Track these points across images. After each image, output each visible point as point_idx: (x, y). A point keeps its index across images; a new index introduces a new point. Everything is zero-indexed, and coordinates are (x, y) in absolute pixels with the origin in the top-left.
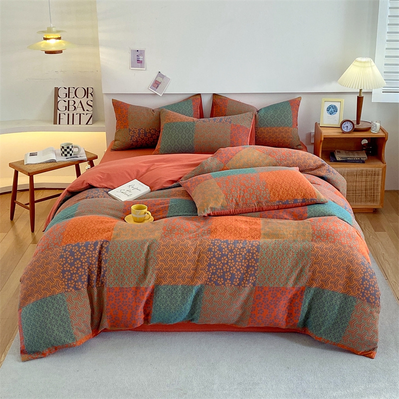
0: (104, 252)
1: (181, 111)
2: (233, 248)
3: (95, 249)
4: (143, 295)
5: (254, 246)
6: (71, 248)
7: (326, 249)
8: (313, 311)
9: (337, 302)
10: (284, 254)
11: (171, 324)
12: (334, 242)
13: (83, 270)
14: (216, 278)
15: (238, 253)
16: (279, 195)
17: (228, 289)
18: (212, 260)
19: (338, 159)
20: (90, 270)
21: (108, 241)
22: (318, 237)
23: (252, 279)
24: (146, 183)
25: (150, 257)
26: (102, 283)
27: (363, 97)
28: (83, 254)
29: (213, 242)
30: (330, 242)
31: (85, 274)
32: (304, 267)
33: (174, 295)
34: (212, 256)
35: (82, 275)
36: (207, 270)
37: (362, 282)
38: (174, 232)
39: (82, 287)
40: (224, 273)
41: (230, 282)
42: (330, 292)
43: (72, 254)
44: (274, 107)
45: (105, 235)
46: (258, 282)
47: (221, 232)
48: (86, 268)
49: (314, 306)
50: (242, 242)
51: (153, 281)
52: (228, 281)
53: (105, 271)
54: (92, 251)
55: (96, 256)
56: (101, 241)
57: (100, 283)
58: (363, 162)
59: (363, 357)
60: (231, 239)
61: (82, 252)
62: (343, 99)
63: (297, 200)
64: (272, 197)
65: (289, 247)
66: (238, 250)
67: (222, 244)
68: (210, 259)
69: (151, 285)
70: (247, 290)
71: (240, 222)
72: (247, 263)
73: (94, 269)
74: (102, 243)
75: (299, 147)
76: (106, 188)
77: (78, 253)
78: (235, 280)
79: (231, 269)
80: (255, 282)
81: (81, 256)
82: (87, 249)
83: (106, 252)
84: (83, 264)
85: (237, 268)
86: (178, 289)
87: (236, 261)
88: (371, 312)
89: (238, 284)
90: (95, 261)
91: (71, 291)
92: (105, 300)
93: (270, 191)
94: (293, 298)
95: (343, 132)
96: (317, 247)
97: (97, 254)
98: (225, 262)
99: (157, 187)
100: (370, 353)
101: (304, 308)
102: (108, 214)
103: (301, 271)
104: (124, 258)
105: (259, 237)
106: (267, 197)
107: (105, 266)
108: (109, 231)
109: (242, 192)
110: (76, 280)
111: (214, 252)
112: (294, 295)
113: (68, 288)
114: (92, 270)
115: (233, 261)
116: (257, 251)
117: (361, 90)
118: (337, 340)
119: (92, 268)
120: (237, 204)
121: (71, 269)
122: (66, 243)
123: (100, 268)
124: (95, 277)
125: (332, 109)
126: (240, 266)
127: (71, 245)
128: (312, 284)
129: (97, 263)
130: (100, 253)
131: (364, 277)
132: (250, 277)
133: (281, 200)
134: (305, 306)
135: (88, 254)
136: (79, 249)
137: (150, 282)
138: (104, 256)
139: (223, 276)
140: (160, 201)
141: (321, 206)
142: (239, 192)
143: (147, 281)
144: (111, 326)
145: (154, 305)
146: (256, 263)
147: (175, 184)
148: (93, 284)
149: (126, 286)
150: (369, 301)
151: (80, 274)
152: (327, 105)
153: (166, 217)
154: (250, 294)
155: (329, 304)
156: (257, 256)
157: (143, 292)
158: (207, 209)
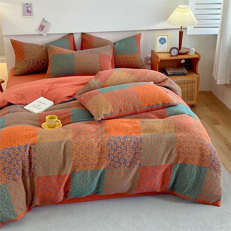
0: (32, 152)
1: (61, 46)
2: (124, 142)
3: (26, 150)
4: (64, 180)
5: (138, 139)
6: (8, 151)
7: (185, 137)
8: (179, 179)
9: (195, 171)
10: (158, 143)
11: (83, 197)
12: (189, 132)
13: (19, 166)
14: (114, 163)
15: (128, 145)
16: (147, 102)
17: (122, 170)
18: (110, 151)
19: (169, 73)
20: (24, 165)
21: (35, 144)
22: (179, 129)
23: (139, 162)
24: (49, 99)
25: (67, 152)
26: (33, 174)
27: (183, 32)
28: (18, 154)
29: (110, 138)
30: (187, 132)
31: (20, 169)
32: (172, 150)
33: (85, 177)
34: (110, 148)
35: (18, 170)
36: (107, 158)
37: (210, 157)
38: (81, 134)
39: (19, 178)
40: (119, 159)
41: (124, 165)
42: (190, 166)
43: (9, 155)
44: (125, 41)
45: (31, 139)
46: (142, 163)
47: (114, 131)
48: (21, 164)
49: (179, 176)
50: (129, 137)
51: (70, 169)
52: (122, 164)
53: (35, 165)
54: (24, 152)
55: (27, 155)
56: (29, 144)
57: (31, 174)
58: (185, 75)
59: (213, 206)
60: (122, 135)
61: (16, 153)
62: (169, 33)
63: (159, 104)
64: (143, 104)
65: (161, 137)
66: (128, 143)
67: (116, 139)
68: (109, 150)
69: (69, 172)
70: (135, 169)
71: (125, 123)
72: (134, 151)
73: (27, 164)
74: (30, 145)
75: (143, 67)
76: (22, 104)
77: (13, 154)
78: (127, 163)
79: (124, 156)
80: (140, 163)
81: (16, 156)
82: (20, 151)
83: (34, 152)
84: (19, 162)
85: (128, 155)
86: (88, 173)
87: (127, 151)
88: (217, 176)
89: (129, 166)
90: (26, 159)
91: (11, 182)
92: (36, 186)
93: (141, 100)
94: (165, 171)
95: (172, 56)
96: (180, 136)
97: (28, 153)
98: (120, 151)
99: (59, 101)
100: (217, 203)
101: (173, 178)
102: (29, 124)
103: (170, 153)
104: (48, 155)
105: (140, 132)
106: (140, 104)
107: (34, 162)
108: (34, 136)
109: (123, 102)
110: (14, 173)
111: (112, 146)
112: (166, 169)
113: (9, 180)
114: (25, 165)
115: (125, 150)
116: (140, 142)
117: (181, 27)
118: (195, 196)
119: (25, 164)
120: (120, 110)
121: (10, 166)
122: (3, 148)
123: (30, 163)
124: (27, 170)
125: (162, 41)
126: (130, 154)
127: (8, 149)
128: (178, 161)
129: (28, 160)
130: (30, 152)
131: (211, 153)
132: (137, 161)
133: (149, 105)
134: (173, 176)
135: (21, 154)
136: (14, 151)
137: (68, 170)
138: (33, 155)
139: (119, 162)
140: (64, 112)
141: (175, 107)
142: (121, 102)
143: (66, 169)
144: (40, 203)
145: (71, 186)
146: (141, 151)
147: (71, 98)
148: (26, 175)
149: (51, 175)
150: (215, 169)
151: (17, 169)
152: (159, 38)
153: (71, 123)
154: (137, 172)
155: (189, 173)
156: (141, 145)
157: (63, 178)
158: (101, 115)
